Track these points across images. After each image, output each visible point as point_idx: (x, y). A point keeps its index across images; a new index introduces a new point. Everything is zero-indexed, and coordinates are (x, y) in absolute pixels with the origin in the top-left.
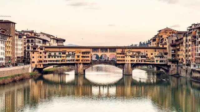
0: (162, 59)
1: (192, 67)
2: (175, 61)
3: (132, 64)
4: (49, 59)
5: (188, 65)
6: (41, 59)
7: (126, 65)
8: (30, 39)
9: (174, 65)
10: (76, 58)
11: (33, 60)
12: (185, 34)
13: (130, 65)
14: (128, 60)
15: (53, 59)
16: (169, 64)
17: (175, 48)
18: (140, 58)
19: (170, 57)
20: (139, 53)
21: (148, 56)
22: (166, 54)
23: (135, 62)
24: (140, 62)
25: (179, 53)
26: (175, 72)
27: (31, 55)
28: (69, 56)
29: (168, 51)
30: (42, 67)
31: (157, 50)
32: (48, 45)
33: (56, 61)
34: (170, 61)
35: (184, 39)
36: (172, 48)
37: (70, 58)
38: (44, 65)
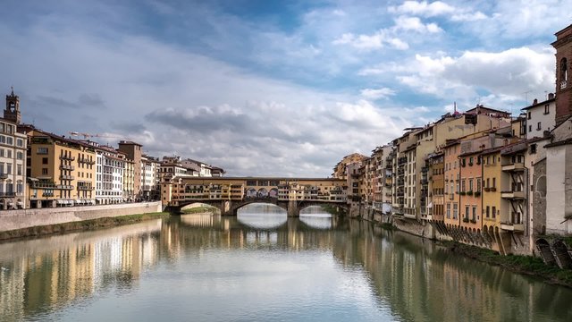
0: (339, 195)
1: (374, 207)
2: (357, 199)
3: (298, 202)
4: (187, 194)
5: (371, 204)
6: (177, 194)
7: (290, 204)
8: (168, 168)
9: (356, 204)
10: (223, 193)
11: (164, 195)
12: (367, 161)
13: (295, 204)
14: (293, 196)
15: (192, 194)
16: (349, 201)
17: (357, 181)
18: (310, 194)
19: (350, 192)
20: (308, 186)
21: (321, 191)
22: (345, 188)
23: (302, 199)
24: (310, 200)
25: (363, 187)
26: (356, 214)
27: (163, 189)
28: (213, 189)
29: (348, 184)
30: (177, 204)
31: (335, 183)
32: (195, 175)
33: (196, 197)
34: (350, 197)
35: (367, 167)
36: (353, 181)
37: (215, 193)
38: (179, 202)
